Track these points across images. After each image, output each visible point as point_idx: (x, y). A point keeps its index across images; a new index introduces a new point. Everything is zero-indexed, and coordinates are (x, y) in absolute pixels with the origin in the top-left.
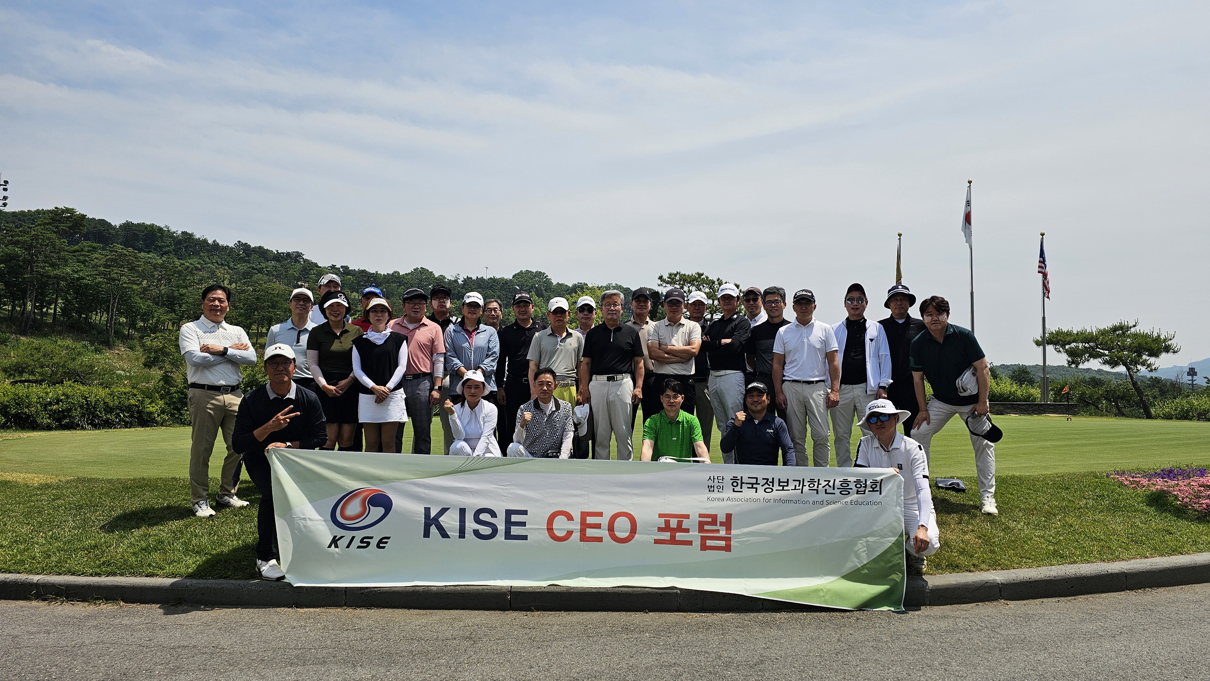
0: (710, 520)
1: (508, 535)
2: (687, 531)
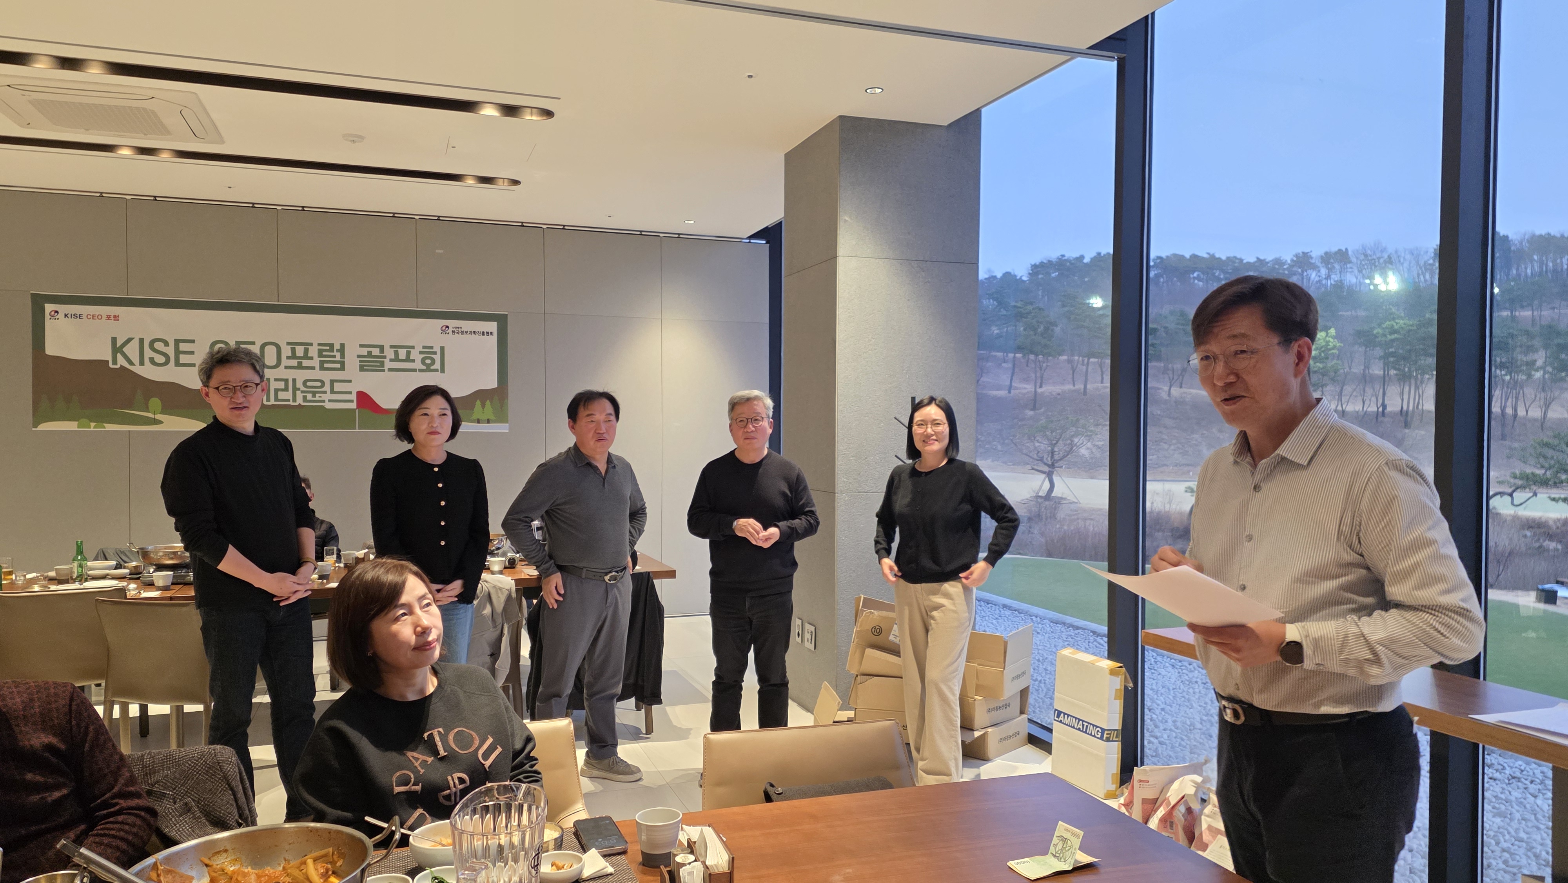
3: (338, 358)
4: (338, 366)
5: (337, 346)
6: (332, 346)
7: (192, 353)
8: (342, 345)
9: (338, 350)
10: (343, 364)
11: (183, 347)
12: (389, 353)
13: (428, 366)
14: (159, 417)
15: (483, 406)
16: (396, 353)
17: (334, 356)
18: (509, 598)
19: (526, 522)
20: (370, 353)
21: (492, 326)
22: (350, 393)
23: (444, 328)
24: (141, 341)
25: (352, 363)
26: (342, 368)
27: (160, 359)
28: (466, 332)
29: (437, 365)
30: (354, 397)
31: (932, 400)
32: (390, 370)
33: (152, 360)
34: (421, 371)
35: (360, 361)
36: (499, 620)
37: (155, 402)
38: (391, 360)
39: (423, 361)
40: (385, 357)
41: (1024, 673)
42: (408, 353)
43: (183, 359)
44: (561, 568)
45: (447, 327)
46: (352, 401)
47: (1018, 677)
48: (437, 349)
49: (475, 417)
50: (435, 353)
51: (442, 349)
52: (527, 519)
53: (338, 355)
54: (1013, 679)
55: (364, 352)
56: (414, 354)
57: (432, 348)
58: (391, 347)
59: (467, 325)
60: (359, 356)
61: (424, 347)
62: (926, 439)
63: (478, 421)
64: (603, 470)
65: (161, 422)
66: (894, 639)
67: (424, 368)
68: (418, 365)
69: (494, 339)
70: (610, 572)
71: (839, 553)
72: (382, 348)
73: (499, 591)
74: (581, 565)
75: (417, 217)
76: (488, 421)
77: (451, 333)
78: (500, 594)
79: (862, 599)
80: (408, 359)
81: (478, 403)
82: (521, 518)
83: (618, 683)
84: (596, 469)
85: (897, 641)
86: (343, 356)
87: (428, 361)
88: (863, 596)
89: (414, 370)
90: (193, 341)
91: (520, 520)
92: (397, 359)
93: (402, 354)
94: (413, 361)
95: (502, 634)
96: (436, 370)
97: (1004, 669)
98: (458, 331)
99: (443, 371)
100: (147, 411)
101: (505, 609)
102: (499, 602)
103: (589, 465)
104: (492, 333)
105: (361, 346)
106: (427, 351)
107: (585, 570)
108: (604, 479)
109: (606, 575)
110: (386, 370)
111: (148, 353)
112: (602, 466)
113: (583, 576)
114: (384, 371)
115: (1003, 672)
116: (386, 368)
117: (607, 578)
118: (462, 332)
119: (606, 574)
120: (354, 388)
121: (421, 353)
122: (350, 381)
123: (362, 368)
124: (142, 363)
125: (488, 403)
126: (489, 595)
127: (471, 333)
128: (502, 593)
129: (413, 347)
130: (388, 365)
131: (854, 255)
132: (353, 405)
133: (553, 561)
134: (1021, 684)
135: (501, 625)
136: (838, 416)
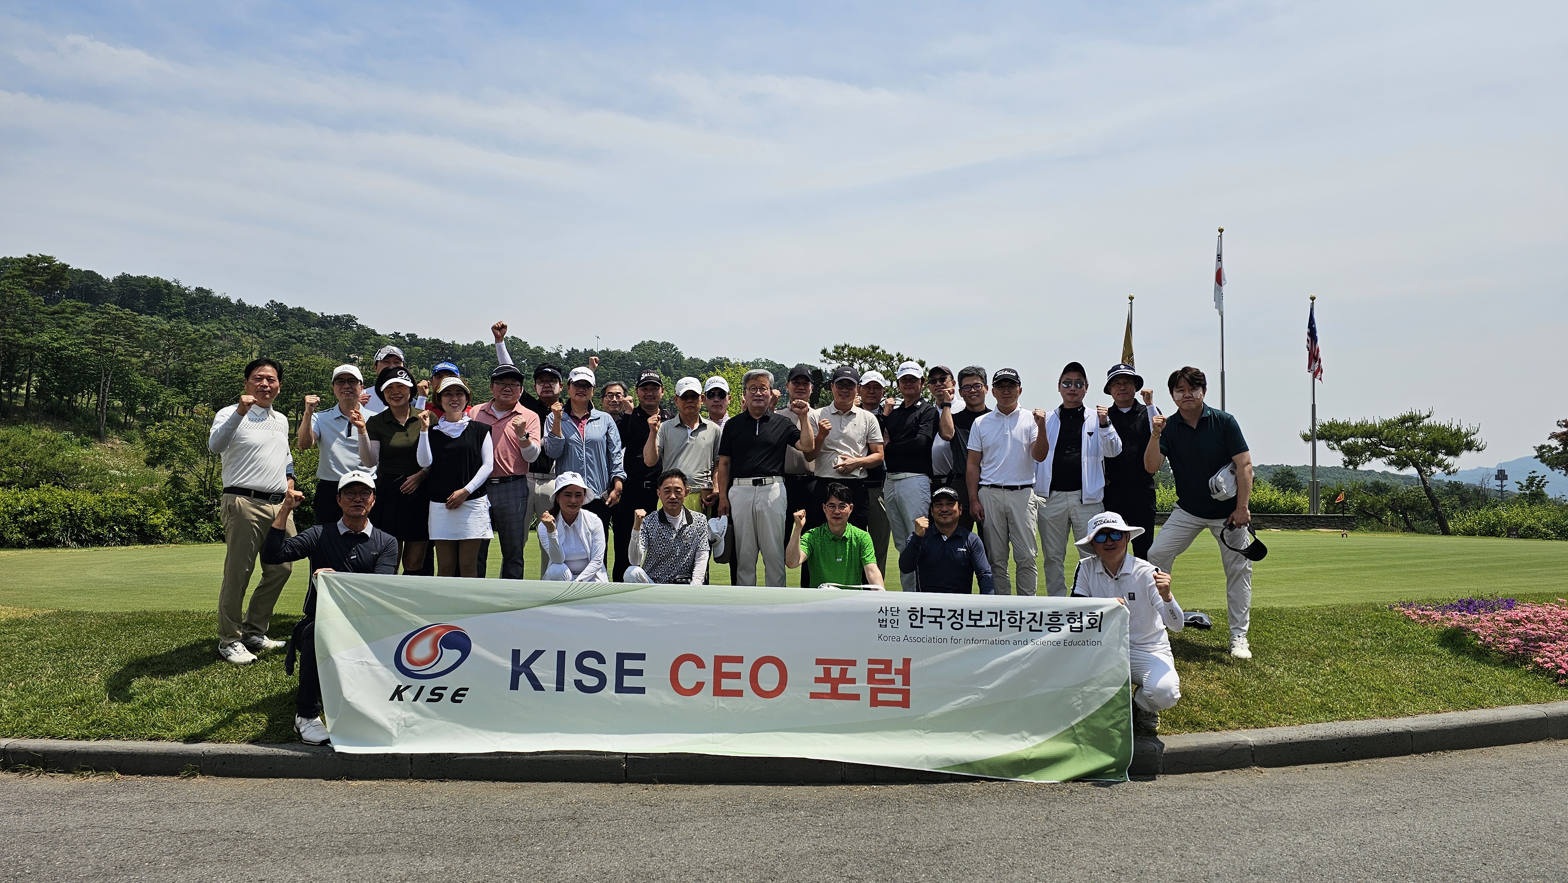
0: (883, 667)
1: (620, 688)
2: (853, 681)
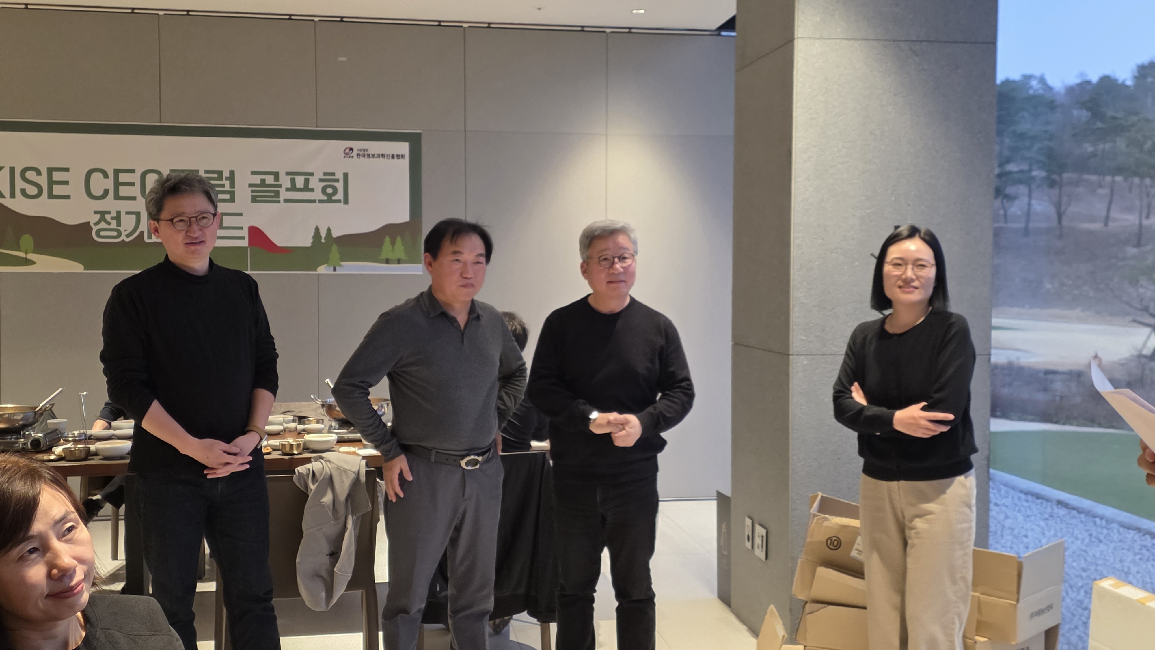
3: (227, 188)
4: (227, 196)
5: (226, 174)
6: (220, 173)
7: (66, 183)
8: (232, 173)
9: (227, 179)
10: (232, 194)
11: (57, 176)
12: (285, 181)
13: (330, 196)
14: (31, 256)
15: (393, 243)
16: (293, 181)
17: (223, 186)
18: (357, 481)
19: (362, 388)
20: (263, 181)
21: (404, 148)
22: (241, 228)
23: (347, 151)
24: (12, 170)
25: (243, 193)
26: (232, 200)
27: (32, 190)
28: (373, 156)
29: (340, 195)
30: (245, 233)
31: (913, 232)
32: (286, 201)
33: (23, 192)
34: (321, 201)
35: (252, 191)
36: (342, 511)
37: (27, 240)
38: (287, 190)
39: (324, 190)
40: (280, 186)
41: (1050, 607)
42: (307, 181)
43: (57, 190)
44: (406, 449)
45: (351, 149)
46: (243, 238)
47: (1040, 612)
48: (340, 176)
49: (384, 256)
50: (337, 181)
51: (346, 175)
52: (363, 385)
53: (227, 183)
54: (1032, 616)
55: (257, 180)
56: (314, 183)
57: (333, 174)
58: (288, 174)
59: (374, 147)
60: (251, 185)
61: (325, 174)
62: (906, 284)
63: (387, 261)
64: (462, 324)
65: (33, 263)
66: (858, 556)
67: (325, 198)
68: (318, 195)
69: (405, 163)
70: (468, 455)
71: (793, 434)
72: (276, 175)
73: (343, 472)
74: (429, 444)
75: (317, 19)
76: (399, 262)
77: (355, 156)
78: (344, 479)
79: (819, 498)
80: (306, 188)
81: (387, 239)
82: (356, 383)
83: (488, 597)
84: (453, 321)
85: (861, 558)
86: (232, 185)
87: (329, 191)
88: (820, 494)
89: (313, 201)
90: (67, 170)
91: (353, 385)
92: (293, 188)
93: (300, 182)
94: (312, 190)
95: (345, 528)
96: (339, 201)
97: (1018, 601)
98: (364, 154)
99: (346, 202)
100: (19, 249)
101: (349, 496)
102: (343, 487)
103: (444, 315)
104: (403, 156)
105: (254, 173)
106: (329, 178)
107: (434, 451)
108: (462, 334)
109: (462, 459)
110: (282, 201)
111: (20, 184)
112: (462, 319)
113: (433, 459)
114: (279, 202)
115: (1015, 606)
116: (281, 199)
117: (463, 463)
118: (369, 155)
119: (463, 457)
120: (246, 222)
121: (321, 180)
122: (240, 215)
123: (254, 200)
124: (13, 195)
125: (399, 240)
126: (331, 477)
127: (379, 156)
128: (347, 477)
129: (312, 174)
130: (284, 194)
131: (817, 36)
132: (245, 243)
133: (394, 440)
134: (1047, 622)
135: (343, 518)
136: (794, 252)
